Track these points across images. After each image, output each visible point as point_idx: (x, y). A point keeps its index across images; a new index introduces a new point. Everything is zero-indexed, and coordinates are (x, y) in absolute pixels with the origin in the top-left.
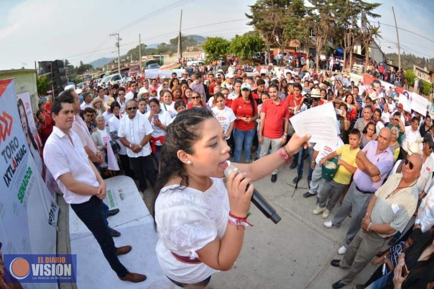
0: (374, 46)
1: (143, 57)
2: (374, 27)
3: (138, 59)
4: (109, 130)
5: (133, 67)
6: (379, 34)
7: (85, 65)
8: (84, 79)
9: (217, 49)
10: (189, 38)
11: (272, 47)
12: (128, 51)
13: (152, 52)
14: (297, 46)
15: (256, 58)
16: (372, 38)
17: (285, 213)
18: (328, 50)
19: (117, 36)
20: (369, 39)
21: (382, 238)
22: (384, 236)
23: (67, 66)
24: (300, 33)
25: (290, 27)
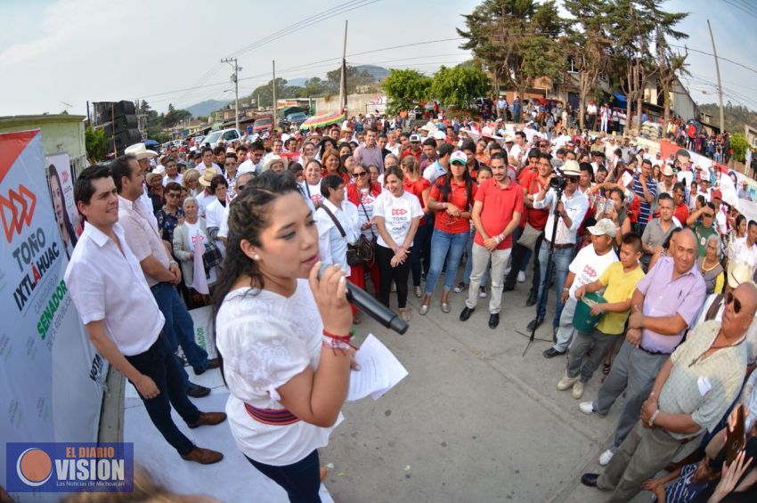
0: (678, 89)
1: (280, 101)
2: (677, 55)
3: (271, 105)
4: (205, 225)
5: (262, 117)
6: (687, 68)
7: (177, 112)
8: (174, 135)
9: (407, 90)
10: (361, 71)
11: (503, 89)
12: (253, 90)
13: (295, 92)
14: (547, 88)
15: (476, 107)
16: (674, 75)
17: (509, 384)
18: (599, 95)
19: (234, 63)
20: (671, 76)
21: (674, 440)
22: (680, 437)
23: (144, 112)
24: (552, 64)
25: (533, 53)
